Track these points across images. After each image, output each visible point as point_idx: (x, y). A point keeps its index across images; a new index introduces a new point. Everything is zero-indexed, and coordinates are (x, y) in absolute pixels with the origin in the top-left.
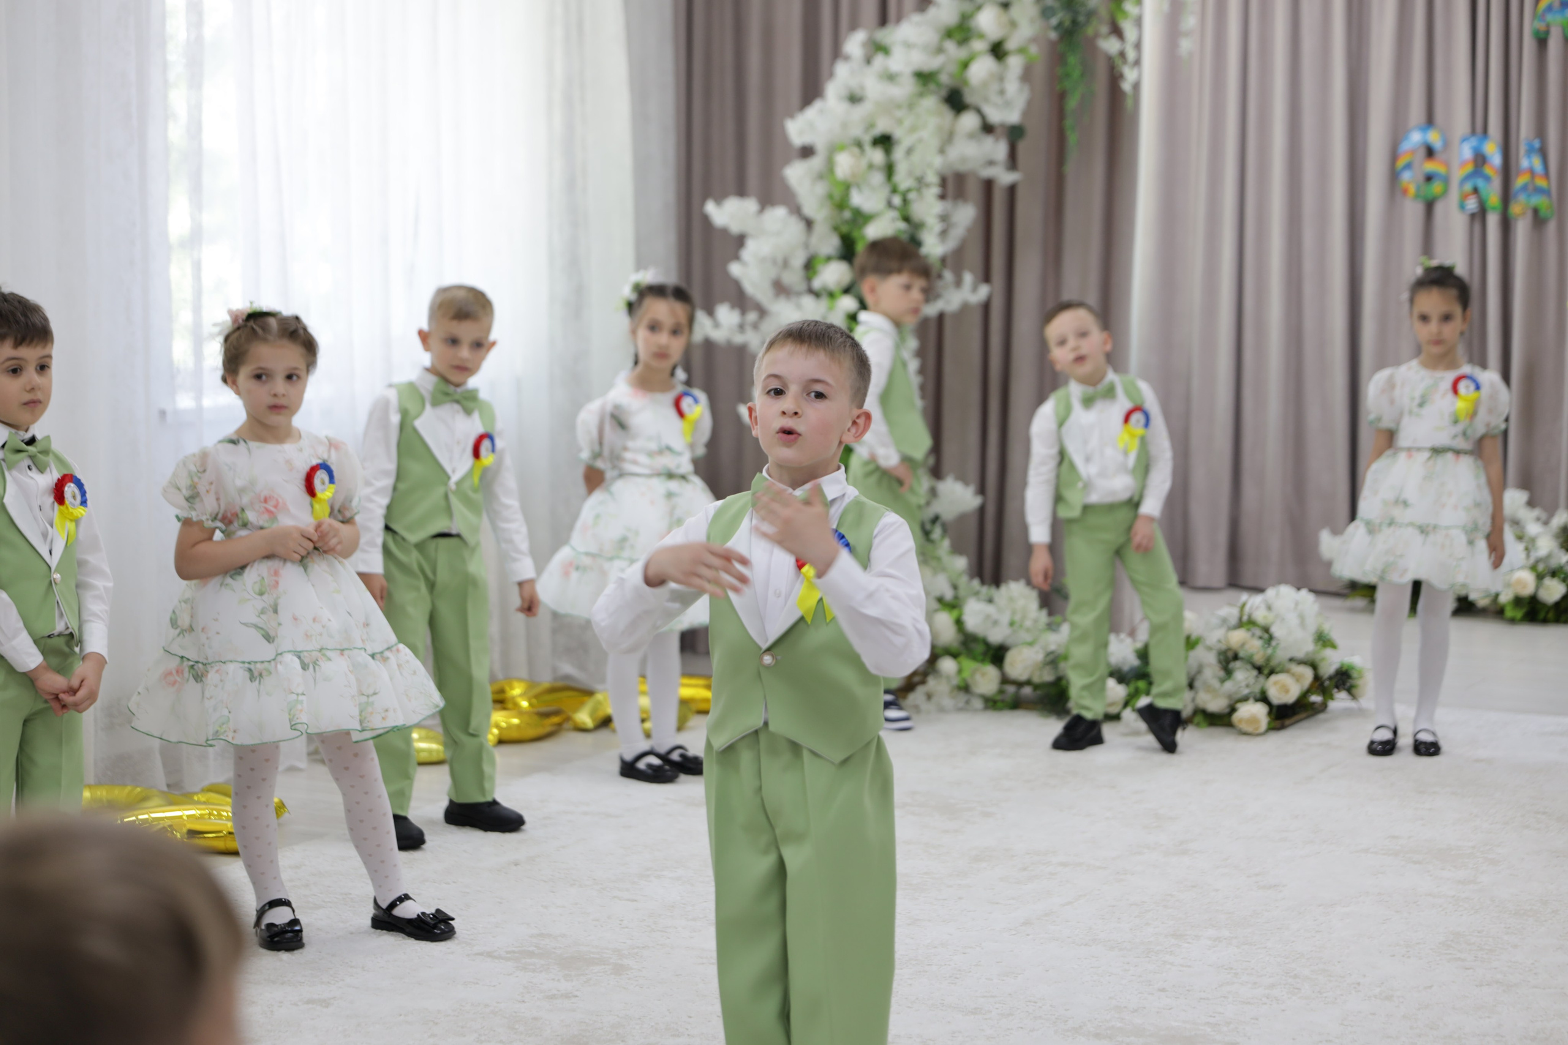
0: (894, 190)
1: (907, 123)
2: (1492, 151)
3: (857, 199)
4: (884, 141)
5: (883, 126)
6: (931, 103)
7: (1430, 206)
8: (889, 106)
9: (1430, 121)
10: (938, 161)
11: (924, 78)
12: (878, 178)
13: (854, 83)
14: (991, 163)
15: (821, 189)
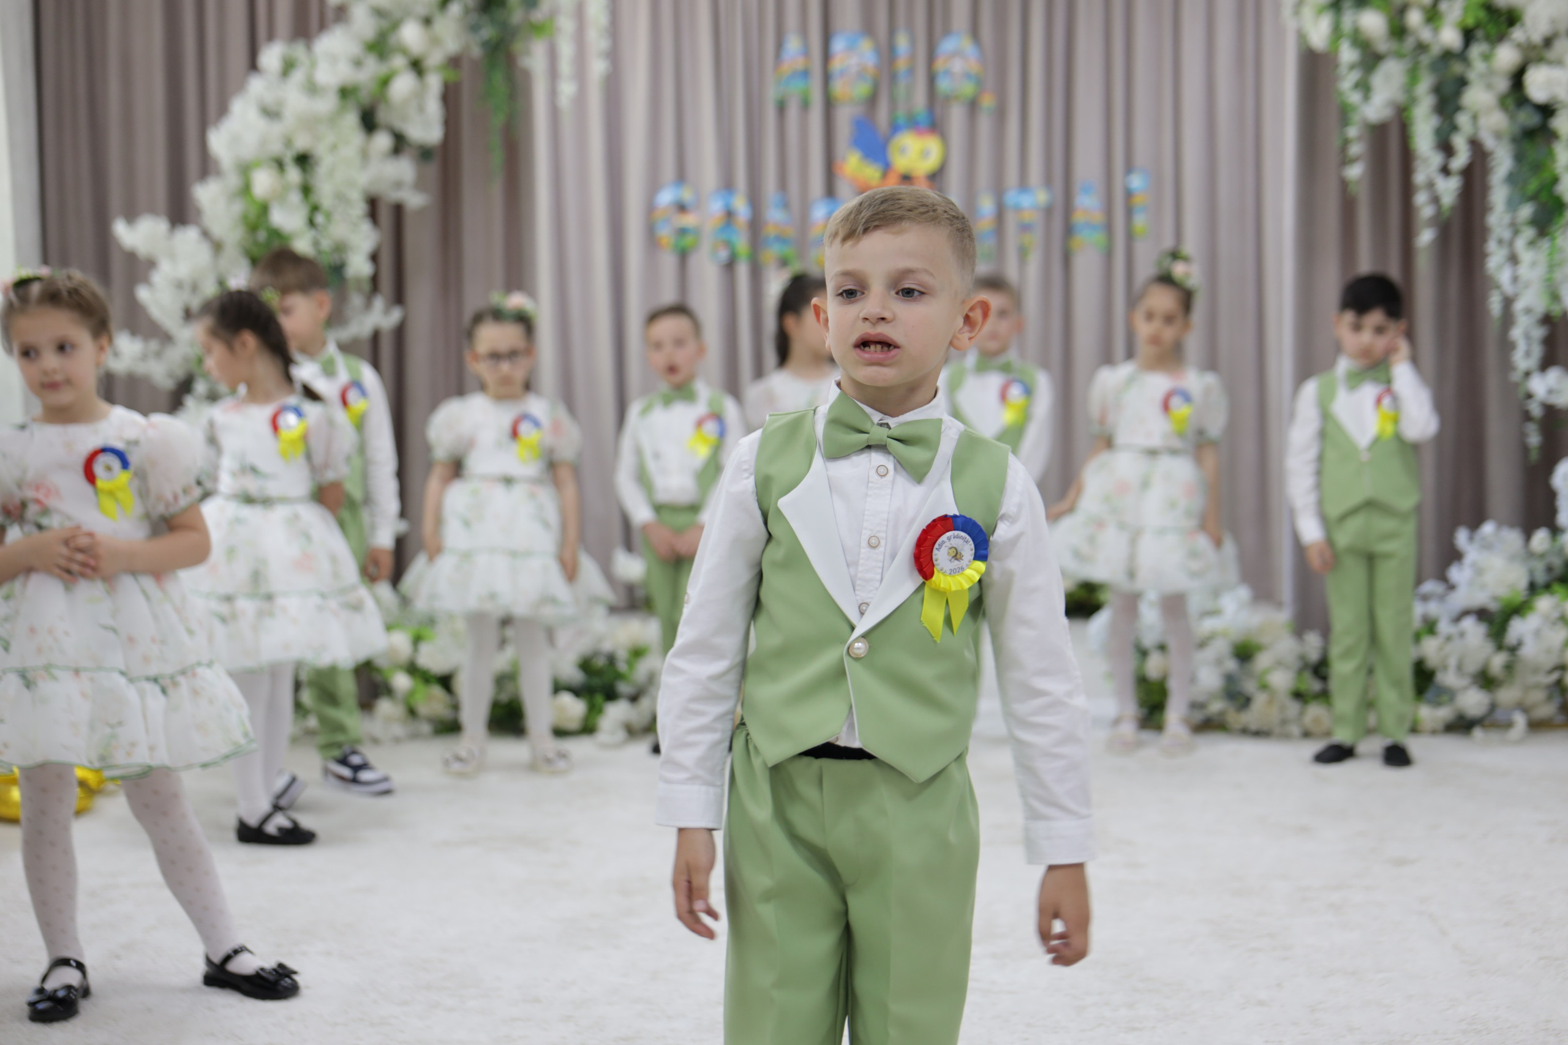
0: (315, 209)
1: (328, 140)
2: (741, 206)
3: (276, 218)
4: (303, 160)
5: (302, 143)
6: (351, 120)
7: (683, 256)
8: (310, 123)
9: (681, 177)
11: (345, 93)
12: (295, 197)
14: (398, 185)
15: (238, 207)
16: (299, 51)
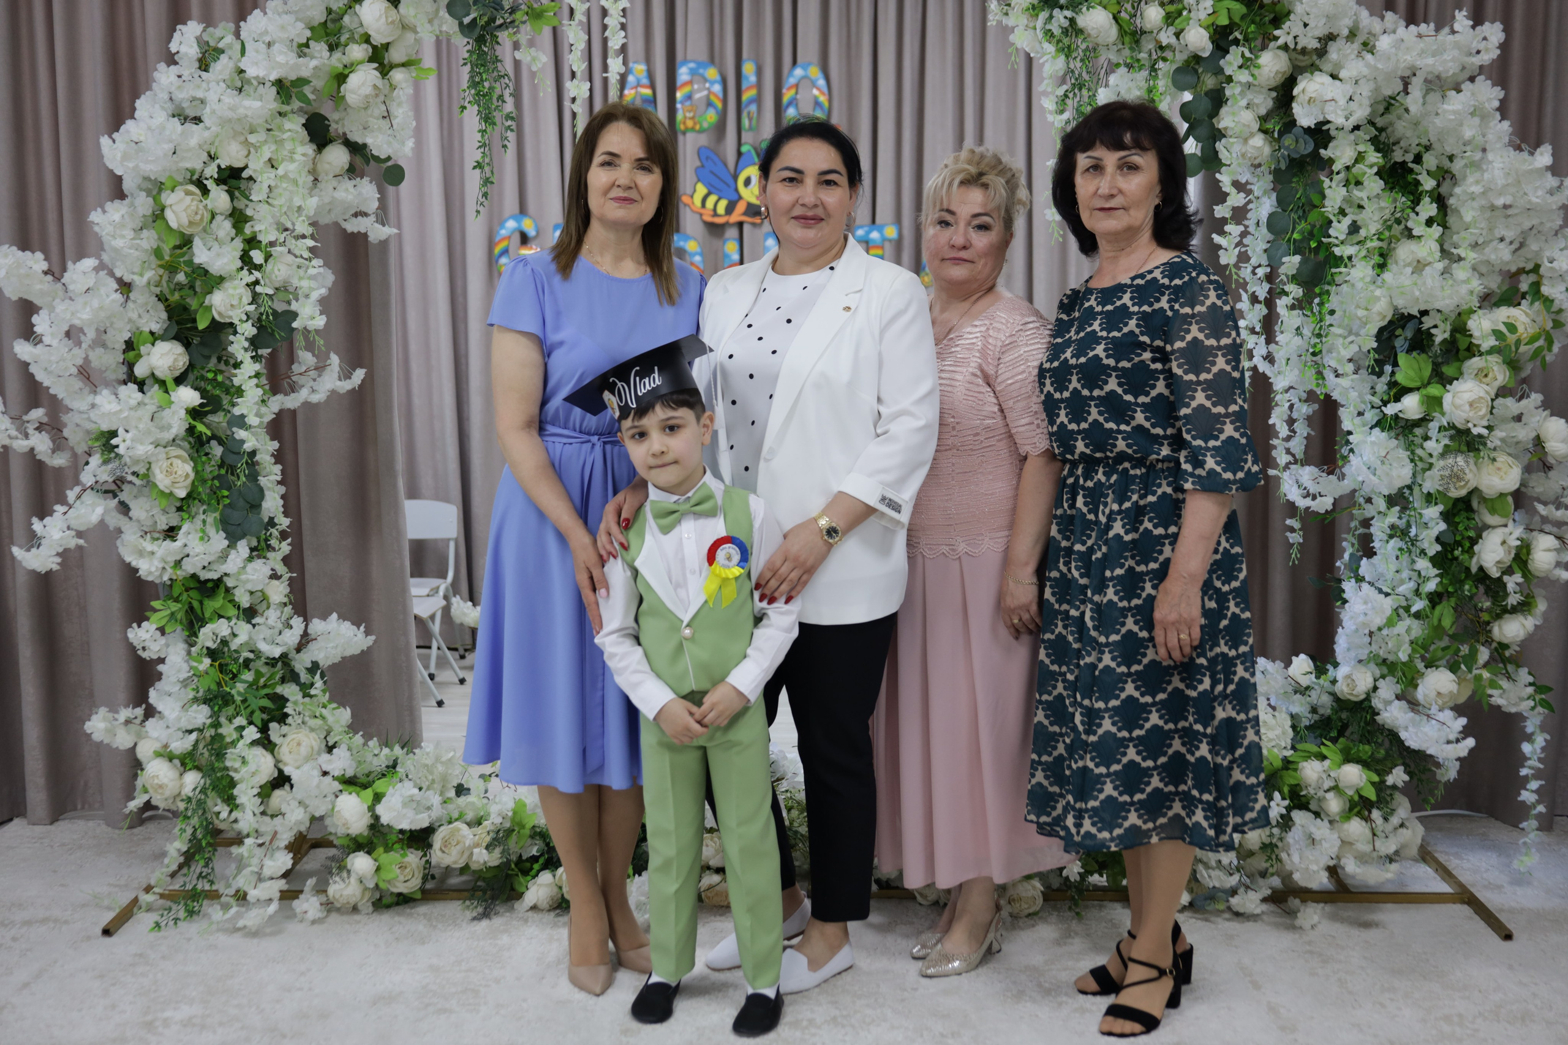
0: (252, 242)
1: (267, 152)
3: (201, 255)
4: (231, 177)
5: (232, 155)
6: (295, 125)
8: (244, 129)
9: (523, 210)
10: (312, 204)
11: (284, 88)
12: (225, 227)
13: (180, 96)
14: (361, 213)
15: (149, 241)
16: (222, 34)
